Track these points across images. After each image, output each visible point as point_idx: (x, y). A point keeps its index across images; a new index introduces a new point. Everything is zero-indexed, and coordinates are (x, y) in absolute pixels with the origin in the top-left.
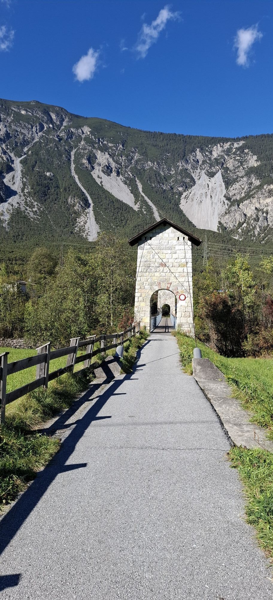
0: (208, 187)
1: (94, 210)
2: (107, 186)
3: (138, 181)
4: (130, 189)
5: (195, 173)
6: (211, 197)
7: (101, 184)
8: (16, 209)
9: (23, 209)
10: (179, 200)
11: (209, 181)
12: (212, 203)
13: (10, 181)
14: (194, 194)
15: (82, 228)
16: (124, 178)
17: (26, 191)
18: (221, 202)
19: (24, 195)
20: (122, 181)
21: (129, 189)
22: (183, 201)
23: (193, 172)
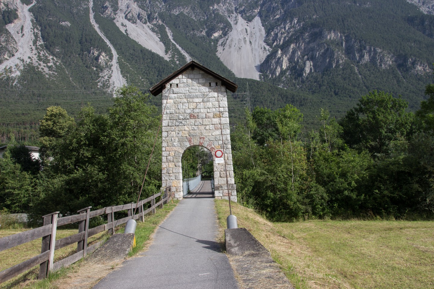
0: (247, 32)
1: (119, 62)
2: (133, 35)
3: (167, 28)
4: (160, 36)
5: (231, 17)
6: (250, 42)
7: (126, 32)
8: (28, 64)
9: (35, 64)
10: (216, 47)
11: (247, 25)
12: (252, 50)
13: (19, 32)
14: (232, 40)
15: (106, 83)
16: (153, 25)
17: (38, 43)
18: (261, 48)
19: (37, 49)
20: (150, 29)
22: (220, 49)
23: (229, 17)
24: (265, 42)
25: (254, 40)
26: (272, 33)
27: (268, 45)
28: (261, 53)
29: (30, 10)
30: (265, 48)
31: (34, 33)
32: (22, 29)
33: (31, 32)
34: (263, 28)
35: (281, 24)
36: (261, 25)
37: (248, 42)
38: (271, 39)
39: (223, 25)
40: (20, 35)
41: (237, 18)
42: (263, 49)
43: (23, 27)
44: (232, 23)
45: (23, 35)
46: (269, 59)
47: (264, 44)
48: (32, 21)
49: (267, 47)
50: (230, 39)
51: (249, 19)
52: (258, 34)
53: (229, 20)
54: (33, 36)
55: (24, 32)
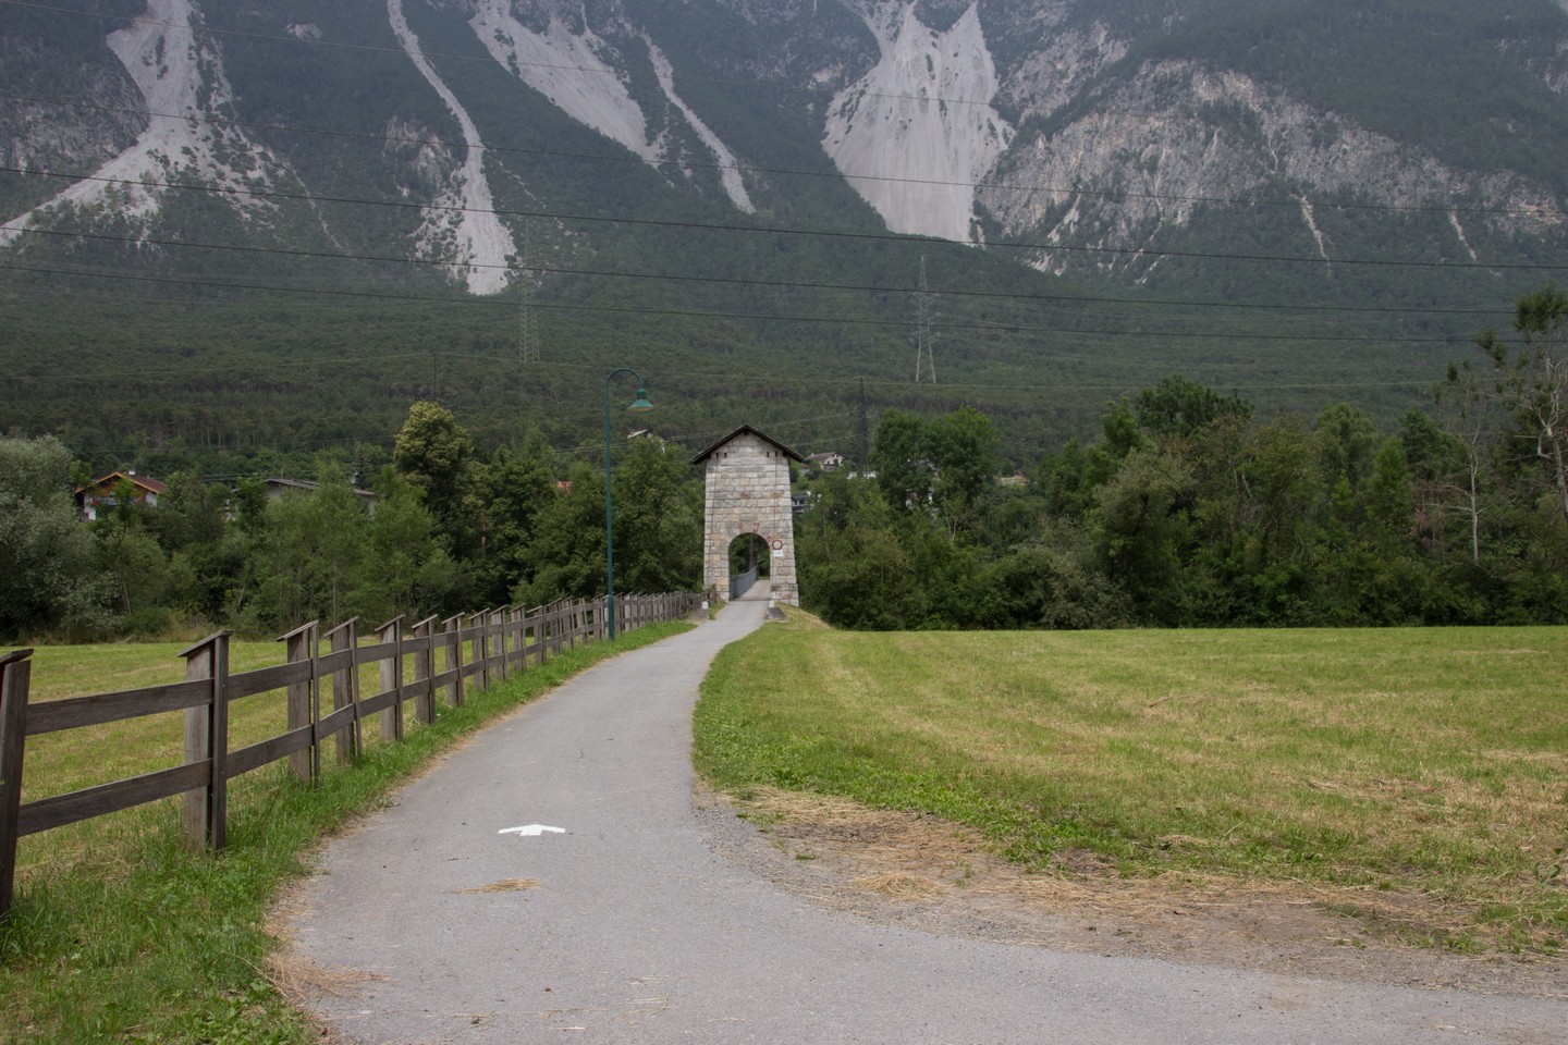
0: (930, 68)
1: (489, 170)
2: (535, 77)
3: (654, 50)
4: (628, 80)
5: (877, 15)
6: (942, 106)
7: (510, 64)
8: (181, 173)
9: (208, 174)
10: (821, 120)
11: (934, 45)
12: (947, 132)
13: (150, 61)
14: (878, 97)
15: (444, 243)
16: (603, 37)
17: (216, 100)
18: (980, 128)
19: (210, 119)
20: (595, 53)
21: (624, 83)
22: (834, 126)
23: (872, 12)
24: (994, 105)
25: (956, 96)
26: (1020, 75)
27: (1003, 116)
28: (979, 146)
30: (992, 128)
31: (200, 65)
32: (160, 49)
33: (191, 58)
34: (987, 55)
35: (1051, 43)
36: (981, 43)
37: (934, 106)
38: (1016, 97)
39: (848, 43)
40: (155, 69)
41: (898, 18)
42: (985, 130)
43: (162, 41)
44: (881, 36)
45: (165, 70)
46: (1005, 165)
47: (993, 115)
48: (193, 21)
49: (1001, 125)
50: (871, 90)
51: (940, 21)
52: (971, 76)
53: (870, 23)
54: (195, 74)
55: (166, 61)
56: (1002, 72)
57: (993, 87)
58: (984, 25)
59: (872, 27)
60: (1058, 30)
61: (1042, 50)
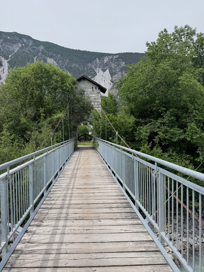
0: (103, 76)
11: (103, 73)
12: (105, 84)
23: (96, 69)
24: (111, 81)
25: (106, 79)
26: (114, 77)
27: (112, 82)
28: (109, 86)
29: (8, 62)
30: (111, 84)
31: (9, 72)
32: (3, 70)
33: (7, 71)
34: (110, 75)
35: (118, 73)
36: (109, 73)
37: (103, 81)
38: (113, 80)
39: (93, 73)
40: (3, 72)
41: (99, 70)
42: (110, 84)
43: (4, 69)
44: (97, 72)
45: (4, 72)
46: (112, 88)
47: (111, 82)
48: (8, 67)
49: (111, 83)
50: (95, 79)
51: (104, 71)
52: (108, 77)
53: (95, 71)
54: (8, 73)
55: (4, 71)
56: (112, 77)
57: (110, 79)
58: (109, 71)
59: (96, 71)
60: (119, 72)
61: (117, 74)
